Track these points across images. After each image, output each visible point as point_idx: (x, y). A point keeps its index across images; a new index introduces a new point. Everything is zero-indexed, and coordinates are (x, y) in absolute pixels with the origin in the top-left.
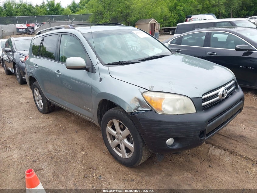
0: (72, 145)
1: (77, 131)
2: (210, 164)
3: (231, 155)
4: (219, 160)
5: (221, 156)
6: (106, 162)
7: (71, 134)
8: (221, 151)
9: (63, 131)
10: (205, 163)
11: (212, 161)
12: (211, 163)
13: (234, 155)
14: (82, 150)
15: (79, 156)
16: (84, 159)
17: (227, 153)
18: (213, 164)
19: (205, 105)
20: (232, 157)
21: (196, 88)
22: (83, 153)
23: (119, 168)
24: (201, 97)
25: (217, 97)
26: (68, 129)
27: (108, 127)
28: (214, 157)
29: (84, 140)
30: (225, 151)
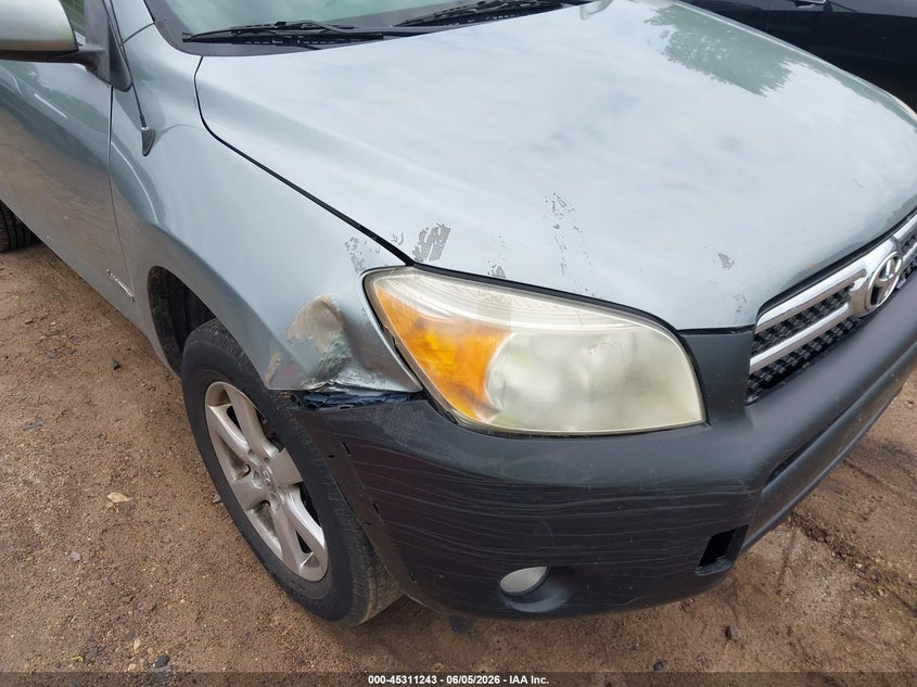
0: (76, 444)
1: (120, 359)
2: (730, 622)
3: (841, 567)
4: (778, 592)
5: (788, 571)
6: (213, 568)
7: (88, 374)
8: (793, 537)
9: (57, 354)
10: (705, 610)
11: (742, 597)
12: (734, 609)
13: (852, 566)
14: (116, 481)
15: (92, 514)
16: (109, 537)
17: (821, 553)
18: (743, 620)
19: (766, 369)
20: (843, 578)
21: (724, 258)
22: (116, 497)
23: (268, 614)
24: (751, 327)
25: (842, 304)
26: (83, 346)
27: (212, 408)
28: (754, 573)
29: (141, 416)
30: (814, 538)
